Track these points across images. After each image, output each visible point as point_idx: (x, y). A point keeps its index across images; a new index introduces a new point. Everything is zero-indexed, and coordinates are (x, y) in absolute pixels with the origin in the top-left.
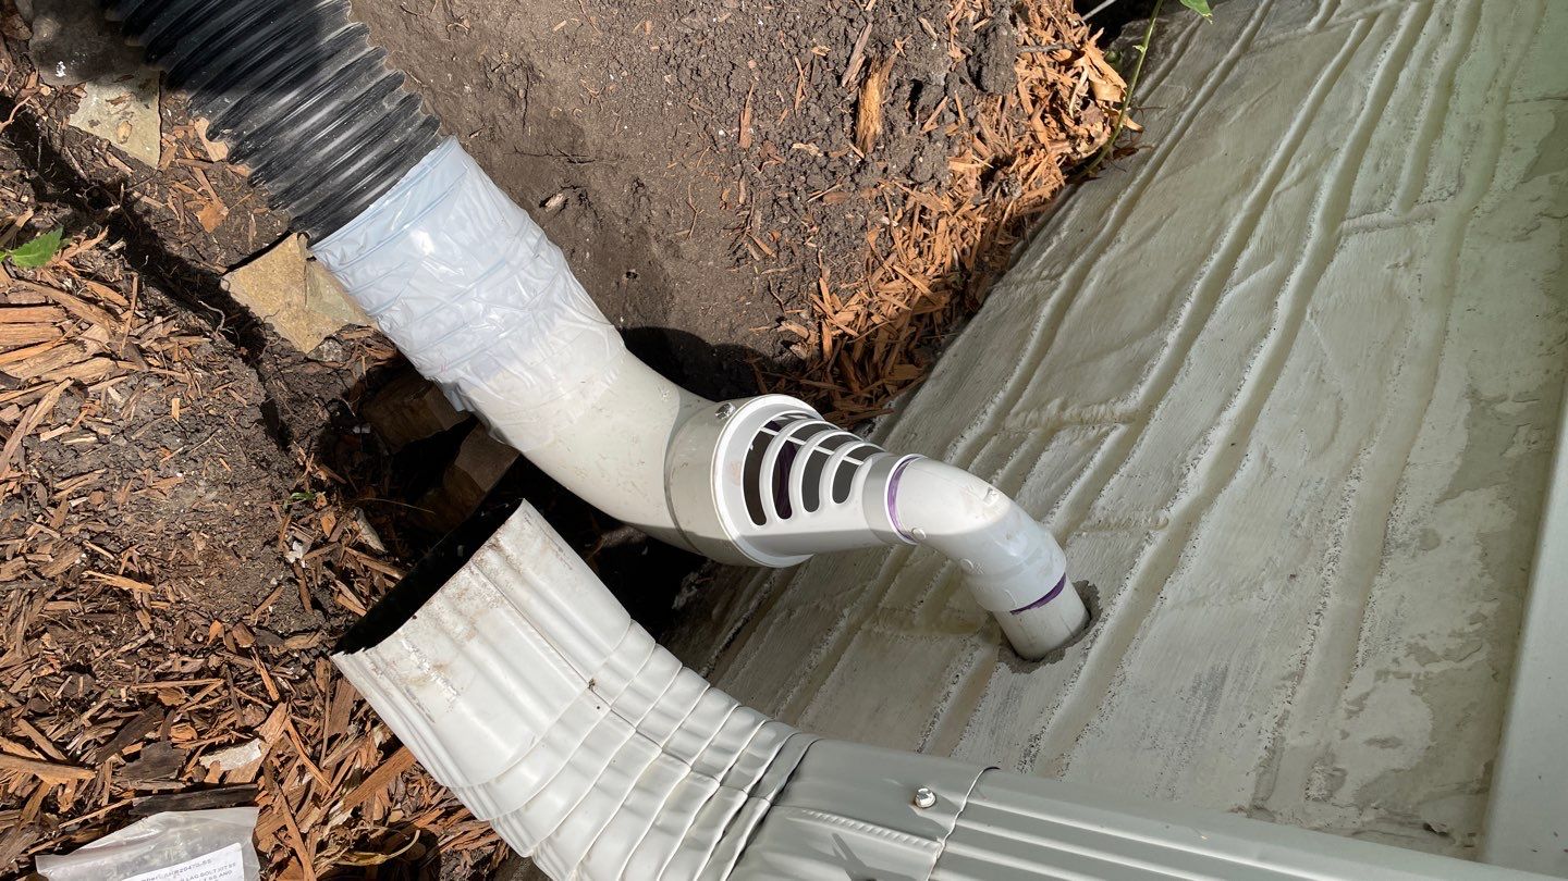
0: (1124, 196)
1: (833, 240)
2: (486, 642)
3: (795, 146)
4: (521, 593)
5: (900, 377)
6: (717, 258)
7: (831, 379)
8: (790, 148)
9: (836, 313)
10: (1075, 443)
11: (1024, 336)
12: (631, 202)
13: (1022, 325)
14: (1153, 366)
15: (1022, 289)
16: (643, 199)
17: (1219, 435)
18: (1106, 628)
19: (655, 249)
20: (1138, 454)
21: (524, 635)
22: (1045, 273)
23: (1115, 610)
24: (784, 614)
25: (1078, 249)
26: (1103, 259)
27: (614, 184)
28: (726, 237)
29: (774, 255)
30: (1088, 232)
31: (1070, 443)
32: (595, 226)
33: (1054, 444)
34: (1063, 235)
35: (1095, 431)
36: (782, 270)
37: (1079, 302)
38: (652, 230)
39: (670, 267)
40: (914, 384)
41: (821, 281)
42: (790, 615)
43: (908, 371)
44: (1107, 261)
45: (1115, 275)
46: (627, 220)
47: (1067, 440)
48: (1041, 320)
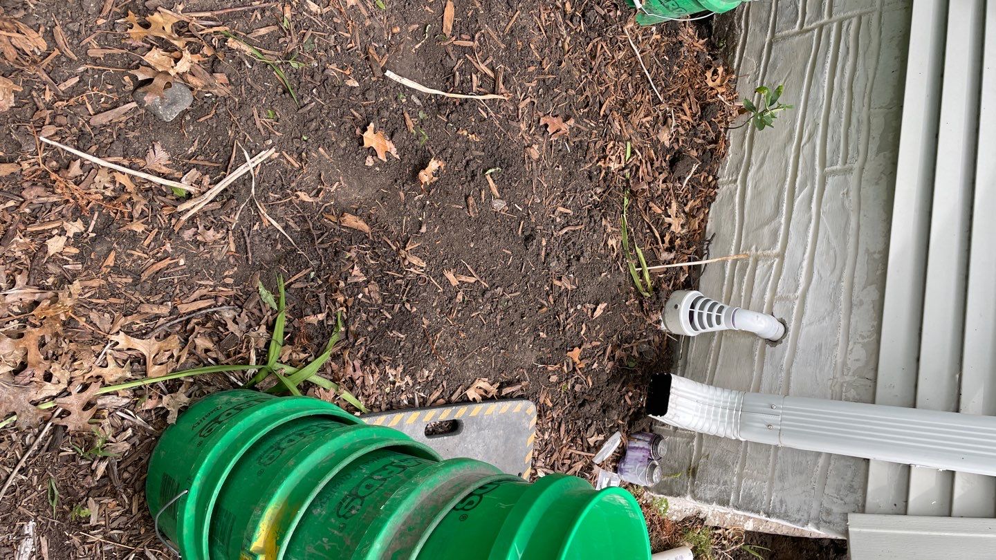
14: (780, 233)
17: (805, 264)
18: (790, 333)
20: (784, 271)
23: (792, 327)
30: (740, 155)
31: (763, 266)
33: (759, 267)
35: (770, 261)
37: (747, 198)
44: (751, 175)
48: (737, 204)
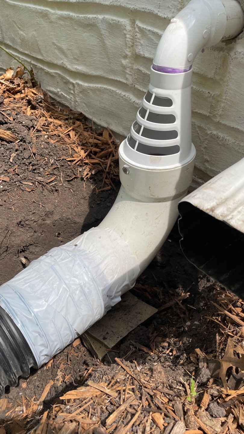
0: (47, 69)
1: (52, 153)
3: (11, 161)
5: (108, 137)
6: (55, 198)
7: (106, 161)
8: (12, 163)
9: (80, 156)
10: (142, 42)
11: (95, 91)
12: (27, 228)
13: (91, 93)
14: (113, 20)
15: (77, 99)
16: (27, 222)
19: (48, 222)
22: (72, 92)
24: (207, 164)
25: (64, 81)
26: (69, 67)
27: (19, 234)
28: (46, 192)
29: (56, 176)
30: (58, 79)
31: (142, 45)
32: (36, 246)
33: (142, 53)
34: (59, 90)
35: (137, 34)
36: (62, 175)
37: (84, 70)
38: (40, 222)
39: (56, 217)
40: (111, 132)
41: (68, 160)
42: (208, 161)
43: (106, 134)
44: (69, 65)
45: (75, 59)
46: (35, 232)
47: (140, 47)
48: (89, 85)
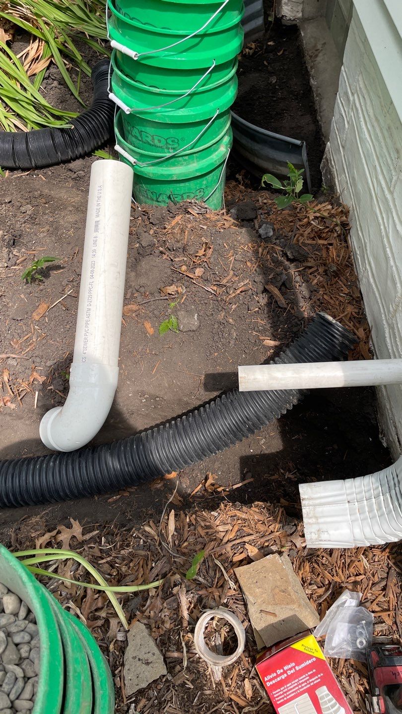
0: (358, 227)
2: (321, 517)
4: (318, 501)
11: (374, 293)
13: (372, 291)
14: (394, 276)
15: (364, 279)
21: (326, 508)
22: (364, 269)
25: (363, 254)
26: (369, 253)
34: (358, 253)
37: (374, 271)
45: (373, 254)
